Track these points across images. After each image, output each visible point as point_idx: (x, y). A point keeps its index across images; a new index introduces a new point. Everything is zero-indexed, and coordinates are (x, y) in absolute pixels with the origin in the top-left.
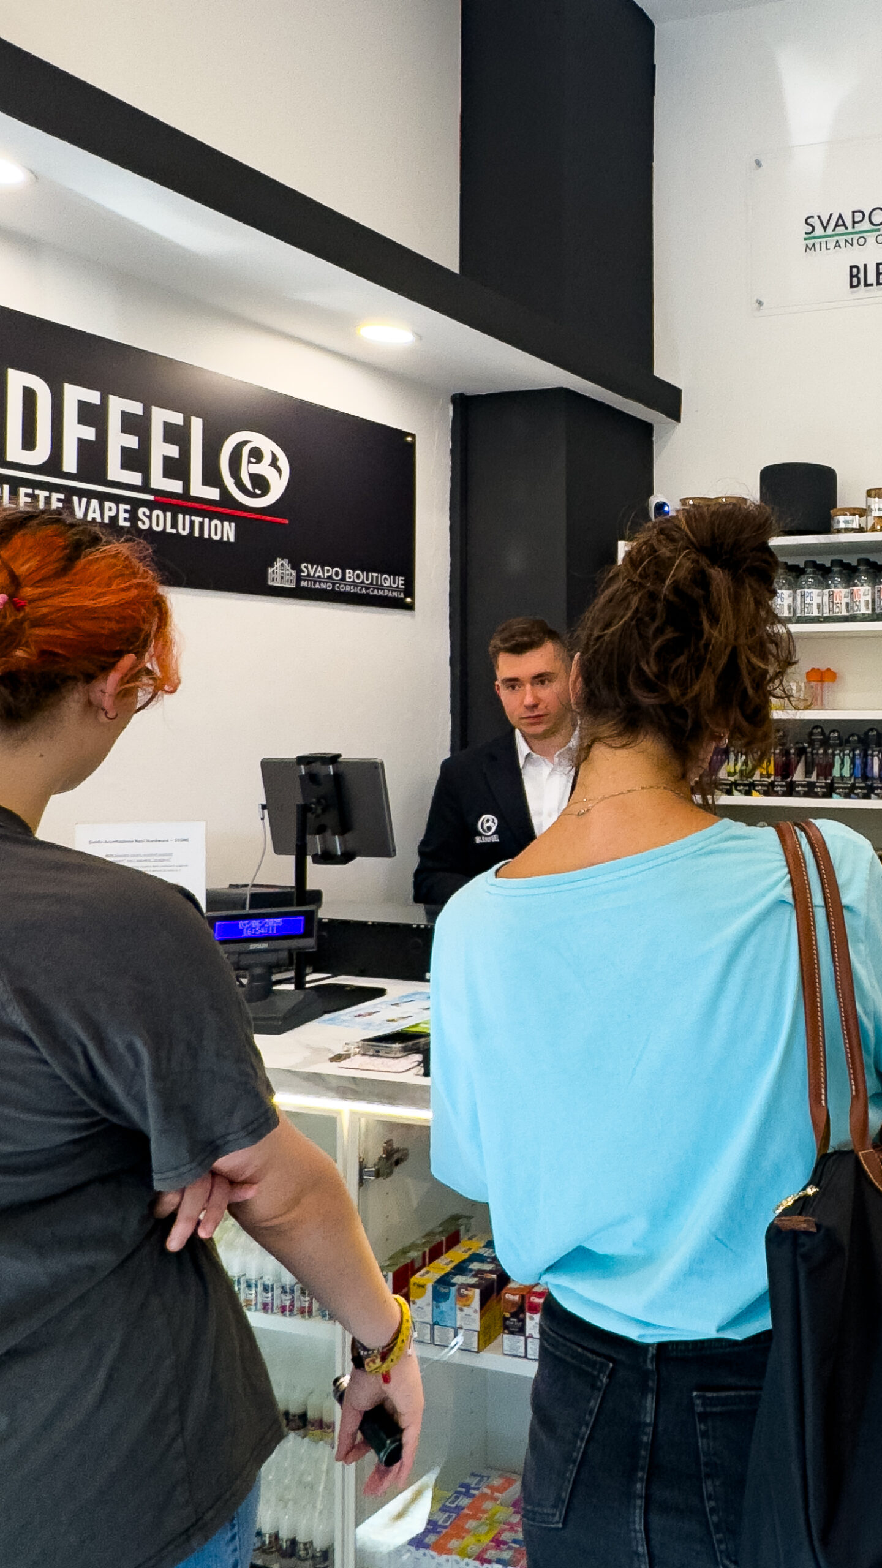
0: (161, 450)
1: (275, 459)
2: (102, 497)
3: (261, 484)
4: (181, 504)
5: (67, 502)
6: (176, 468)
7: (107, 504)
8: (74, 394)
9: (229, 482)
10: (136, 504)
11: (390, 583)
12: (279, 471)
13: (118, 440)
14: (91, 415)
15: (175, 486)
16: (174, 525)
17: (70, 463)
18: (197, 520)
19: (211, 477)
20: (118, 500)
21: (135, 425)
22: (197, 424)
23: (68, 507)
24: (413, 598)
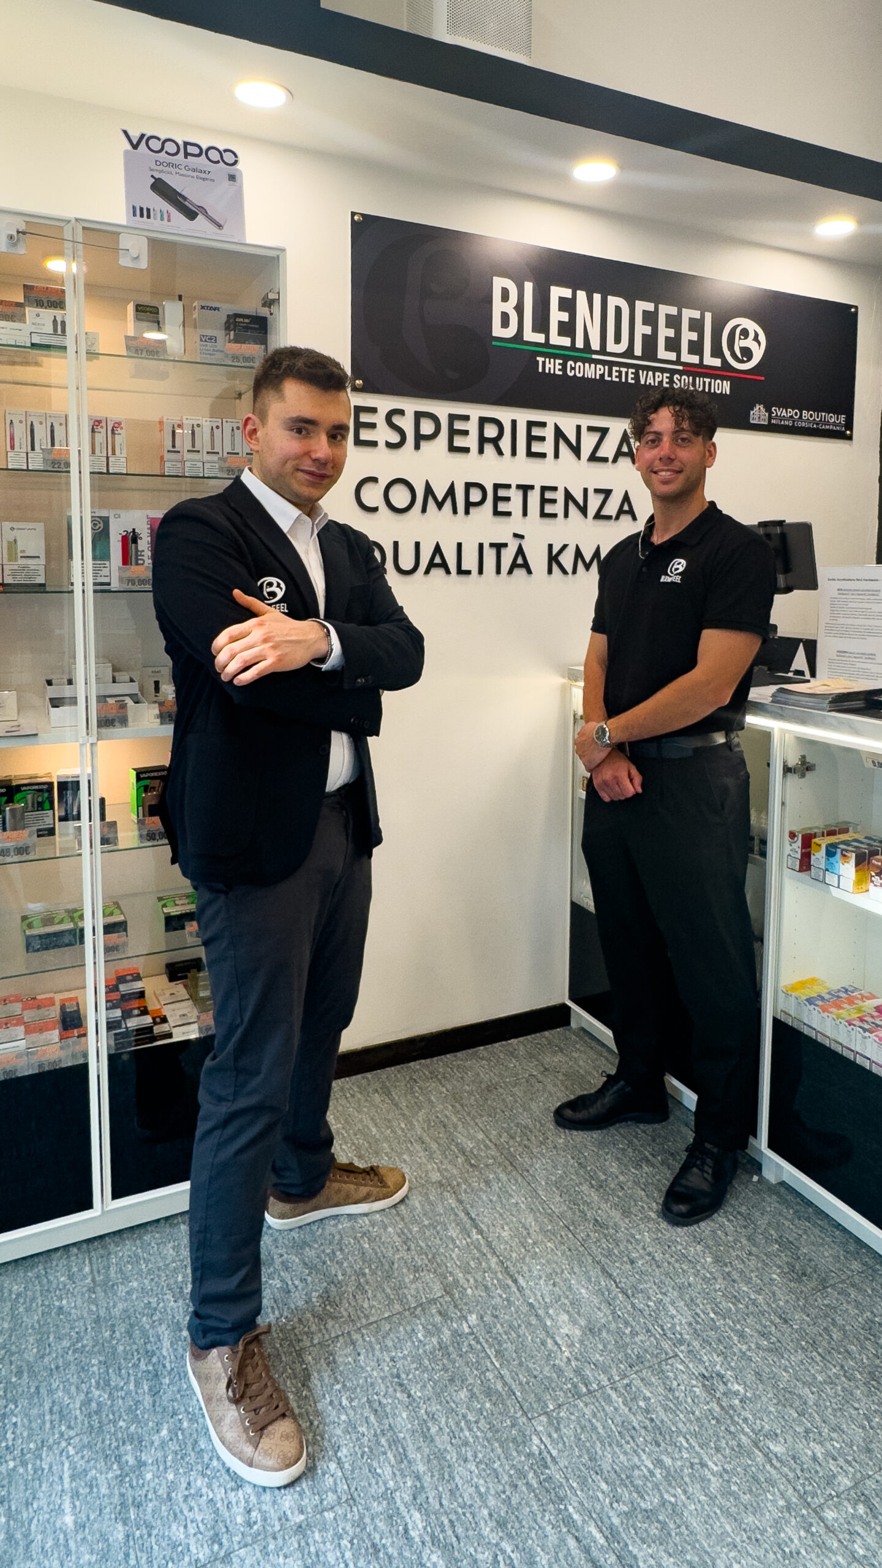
0: (688, 336)
1: (757, 336)
2: (655, 370)
3: (747, 353)
4: (698, 371)
5: (637, 375)
6: (696, 348)
7: (657, 374)
8: (642, 306)
9: (727, 353)
10: (673, 372)
11: (834, 420)
12: (759, 344)
13: (665, 332)
14: (650, 318)
15: (695, 359)
17: (638, 351)
18: (707, 380)
19: (717, 352)
20: (663, 370)
21: (674, 322)
22: (708, 316)
23: (637, 377)
24: (851, 430)
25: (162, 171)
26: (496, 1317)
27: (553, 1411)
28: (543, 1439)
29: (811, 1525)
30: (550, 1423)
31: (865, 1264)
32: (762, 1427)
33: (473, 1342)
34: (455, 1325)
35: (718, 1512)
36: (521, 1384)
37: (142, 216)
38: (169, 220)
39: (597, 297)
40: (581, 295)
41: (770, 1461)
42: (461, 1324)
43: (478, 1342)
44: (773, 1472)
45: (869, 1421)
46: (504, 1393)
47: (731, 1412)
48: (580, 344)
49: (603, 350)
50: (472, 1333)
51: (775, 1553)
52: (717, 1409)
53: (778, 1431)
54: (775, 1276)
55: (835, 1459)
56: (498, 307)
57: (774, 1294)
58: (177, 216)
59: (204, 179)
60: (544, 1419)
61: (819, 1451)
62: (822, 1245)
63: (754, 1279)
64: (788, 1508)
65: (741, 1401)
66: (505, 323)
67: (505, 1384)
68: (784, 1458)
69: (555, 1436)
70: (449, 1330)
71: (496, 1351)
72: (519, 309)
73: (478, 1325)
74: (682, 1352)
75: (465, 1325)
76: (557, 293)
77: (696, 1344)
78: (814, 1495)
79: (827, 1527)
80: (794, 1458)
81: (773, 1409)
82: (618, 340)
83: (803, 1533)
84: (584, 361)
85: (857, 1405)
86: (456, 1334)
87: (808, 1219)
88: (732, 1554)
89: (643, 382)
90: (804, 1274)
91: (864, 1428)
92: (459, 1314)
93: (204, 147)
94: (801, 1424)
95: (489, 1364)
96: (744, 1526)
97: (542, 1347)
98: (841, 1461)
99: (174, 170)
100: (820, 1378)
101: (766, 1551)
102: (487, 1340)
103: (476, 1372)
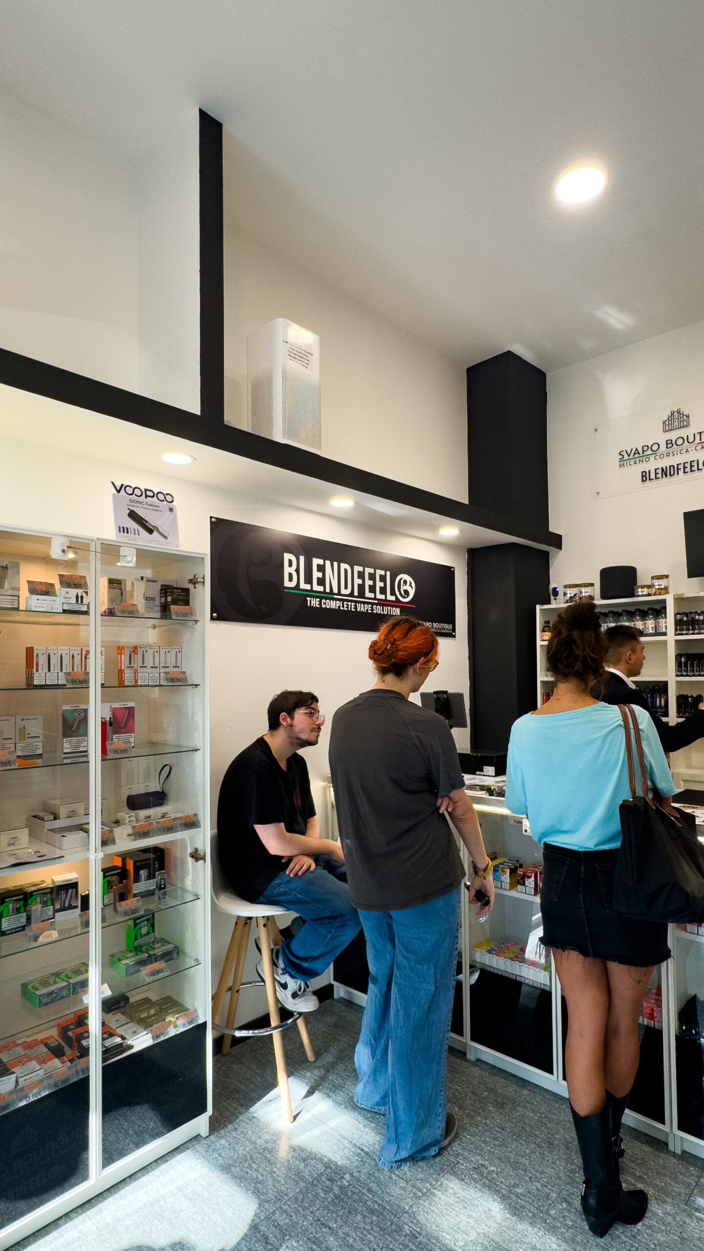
0: (379, 584)
1: (411, 583)
2: (364, 603)
3: (407, 592)
4: (384, 603)
5: (356, 606)
6: (383, 591)
7: (366, 605)
8: (358, 568)
9: (398, 593)
10: (373, 604)
11: (447, 627)
12: (412, 588)
13: (368, 583)
14: (361, 575)
15: (382, 597)
16: (383, 611)
17: (356, 593)
18: (389, 608)
19: (393, 593)
20: (368, 603)
21: (372, 577)
22: (388, 573)
23: (356, 608)
24: (455, 632)
25: (133, 506)
26: (360, 1172)
27: (409, 1209)
28: (410, 1225)
29: (546, 1220)
30: (410, 1216)
31: (529, 1090)
32: (510, 1183)
33: (353, 1189)
34: (339, 1183)
35: (504, 1229)
36: (387, 1202)
37: (124, 532)
38: (139, 535)
39: (335, 564)
40: (328, 563)
41: (519, 1197)
42: (343, 1182)
43: (355, 1188)
44: (522, 1202)
45: (555, 1164)
46: (380, 1210)
47: (494, 1181)
48: (328, 590)
49: (339, 594)
50: (350, 1185)
51: (535, 1238)
52: (487, 1182)
53: (518, 1182)
54: (491, 1108)
55: (546, 1187)
56: (287, 570)
57: (493, 1117)
58: (142, 531)
59: (156, 510)
60: (406, 1215)
61: (539, 1185)
62: (507, 1086)
63: (482, 1112)
64: (534, 1215)
65: (497, 1174)
66: (291, 579)
67: (379, 1205)
68: (524, 1194)
69: (415, 1221)
70: (337, 1186)
71: (367, 1189)
72: (297, 571)
73: (352, 1179)
74: (460, 1159)
75: (345, 1182)
76: (316, 562)
77: (466, 1153)
78: (543, 1206)
79: (553, 1218)
80: (529, 1192)
81: (512, 1173)
82: (346, 588)
83: (544, 1225)
84: (330, 599)
85: (547, 1159)
86: (341, 1188)
87: (497, 1075)
88: (517, 1246)
89: (359, 610)
90: (504, 1103)
91: (554, 1168)
92: (339, 1176)
93: (156, 493)
94: (527, 1176)
95: (366, 1198)
96: (518, 1231)
97: (391, 1180)
98: (549, 1187)
99: (140, 506)
100: (528, 1152)
101: (532, 1238)
102: (360, 1186)
103: (361, 1204)
